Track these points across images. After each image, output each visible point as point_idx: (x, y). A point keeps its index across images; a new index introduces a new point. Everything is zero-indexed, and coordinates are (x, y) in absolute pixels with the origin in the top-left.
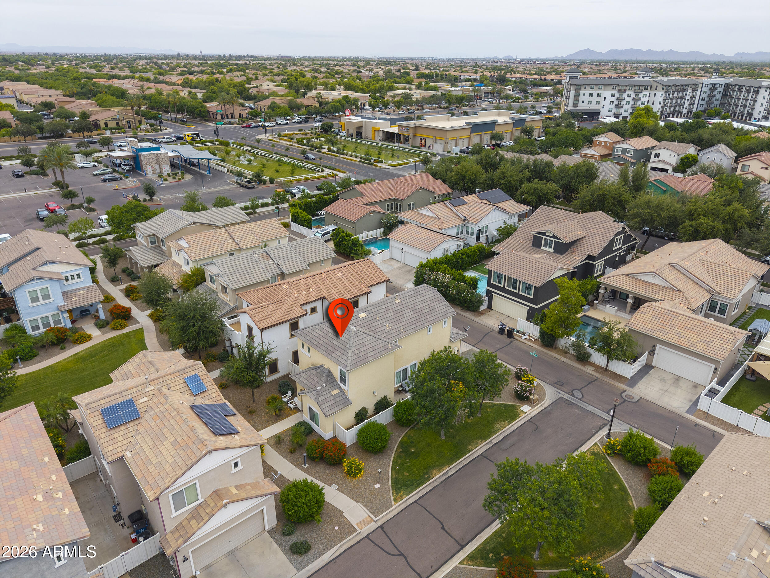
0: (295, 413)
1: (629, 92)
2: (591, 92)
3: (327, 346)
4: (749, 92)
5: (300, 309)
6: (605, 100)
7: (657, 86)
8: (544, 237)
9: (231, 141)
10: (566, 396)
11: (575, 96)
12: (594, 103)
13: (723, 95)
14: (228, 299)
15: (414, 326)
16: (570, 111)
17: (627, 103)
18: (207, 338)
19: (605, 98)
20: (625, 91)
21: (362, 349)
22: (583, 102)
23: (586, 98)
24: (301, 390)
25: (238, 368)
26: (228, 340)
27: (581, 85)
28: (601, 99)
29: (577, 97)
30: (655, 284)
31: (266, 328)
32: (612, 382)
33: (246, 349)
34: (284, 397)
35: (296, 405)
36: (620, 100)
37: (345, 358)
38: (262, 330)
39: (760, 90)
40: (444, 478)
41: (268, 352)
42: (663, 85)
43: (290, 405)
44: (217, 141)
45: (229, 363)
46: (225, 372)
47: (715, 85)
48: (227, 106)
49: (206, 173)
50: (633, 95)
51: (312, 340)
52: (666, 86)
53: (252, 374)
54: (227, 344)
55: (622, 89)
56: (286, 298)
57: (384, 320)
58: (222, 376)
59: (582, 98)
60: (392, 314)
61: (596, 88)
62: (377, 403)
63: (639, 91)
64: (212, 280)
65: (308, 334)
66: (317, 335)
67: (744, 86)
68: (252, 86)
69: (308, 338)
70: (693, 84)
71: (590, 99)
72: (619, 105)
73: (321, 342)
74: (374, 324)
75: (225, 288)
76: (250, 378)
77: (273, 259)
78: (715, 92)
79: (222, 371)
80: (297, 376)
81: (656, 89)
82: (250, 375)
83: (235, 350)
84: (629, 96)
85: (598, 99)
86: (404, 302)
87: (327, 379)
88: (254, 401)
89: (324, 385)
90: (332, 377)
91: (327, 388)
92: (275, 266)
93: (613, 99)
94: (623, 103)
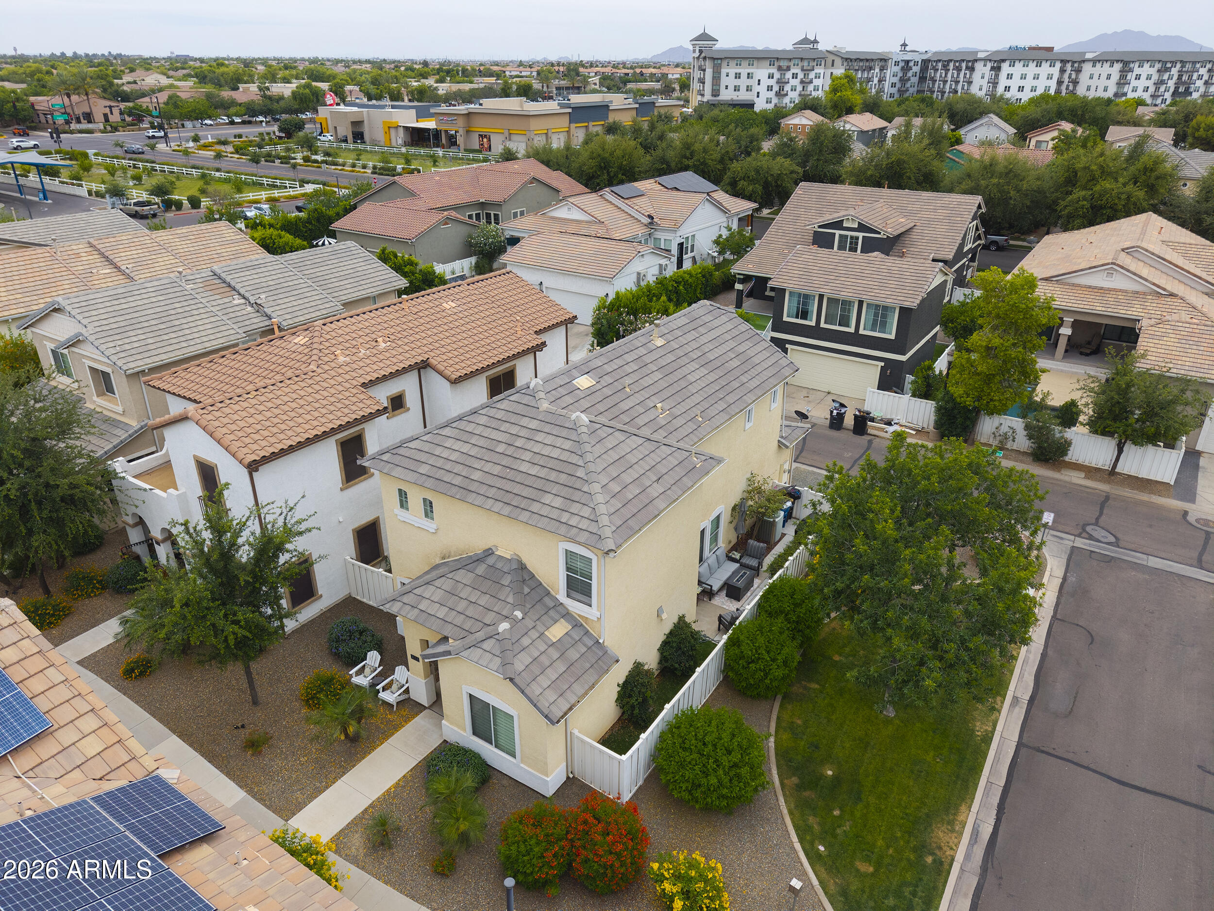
0: (407, 720)
1: (794, 70)
2: (738, 71)
3: (499, 483)
4: (959, 69)
5: (362, 396)
6: (759, 84)
7: (833, 61)
8: (838, 233)
9: (91, 152)
10: (1080, 543)
11: (714, 78)
12: (743, 88)
13: (920, 78)
14: (120, 409)
15: (722, 405)
16: (708, 102)
17: (794, 89)
18: (58, 523)
19: (759, 81)
20: (788, 68)
21: (627, 478)
22: (727, 87)
23: (730, 81)
24: (425, 644)
25: (187, 605)
26: (136, 525)
27: (721, 59)
28: (753, 82)
29: (716, 79)
30: (1115, 290)
31: (266, 460)
32: (1144, 497)
33: (207, 535)
34: (358, 673)
35: (407, 691)
36: (782, 83)
37: (586, 512)
38: (253, 467)
39: (976, 65)
40: (979, 852)
41: (290, 533)
42: (842, 58)
43: (383, 695)
44: (57, 152)
45: (153, 591)
46: (135, 623)
47: (907, 62)
48: (74, 98)
49: (37, 199)
50: (801, 76)
51: (439, 474)
52: (846, 59)
53: (243, 614)
54: (135, 536)
55: (784, 64)
56: (313, 367)
57: (645, 394)
58: (127, 639)
59: (724, 81)
60: (658, 375)
61: (745, 63)
62: (665, 644)
63: (809, 68)
64: (62, 367)
65: (423, 457)
66: (454, 456)
67: (951, 61)
68: (124, 81)
69: (424, 469)
70: (881, 60)
71: (737, 82)
72: (782, 93)
73: (476, 476)
74: (625, 406)
75: (106, 376)
76: (241, 632)
77: (242, 291)
78: (910, 74)
79: (124, 622)
80: (405, 599)
81: (833, 65)
82: (236, 622)
83: (163, 552)
84: (795, 76)
85: (749, 82)
86: (674, 345)
87: (518, 593)
88: (255, 702)
89: (519, 614)
90: (532, 584)
91: (529, 623)
92: (249, 309)
93: (772, 82)
94: (787, 88)
